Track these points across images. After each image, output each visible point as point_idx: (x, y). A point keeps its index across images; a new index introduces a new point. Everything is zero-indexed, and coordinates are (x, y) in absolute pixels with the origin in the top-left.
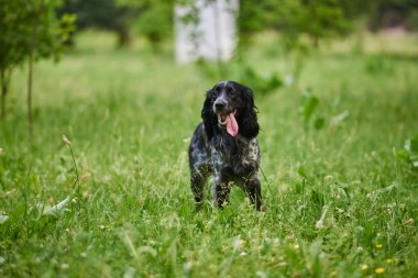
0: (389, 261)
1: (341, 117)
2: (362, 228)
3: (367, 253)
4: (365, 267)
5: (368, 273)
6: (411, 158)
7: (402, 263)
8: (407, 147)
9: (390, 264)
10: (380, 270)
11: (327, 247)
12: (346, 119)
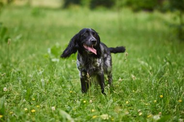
0: (38, 106)
1: (18, 37)
2: (26, 91)
3: (27, 103)
4: (26, 109)
5: (27, 112)
6: (51, 57)
7: (44, 107)
8: (49, 52)
9: (38, 108)
10: (33, 111)
11: (8, 100)
12: (21, 38)
